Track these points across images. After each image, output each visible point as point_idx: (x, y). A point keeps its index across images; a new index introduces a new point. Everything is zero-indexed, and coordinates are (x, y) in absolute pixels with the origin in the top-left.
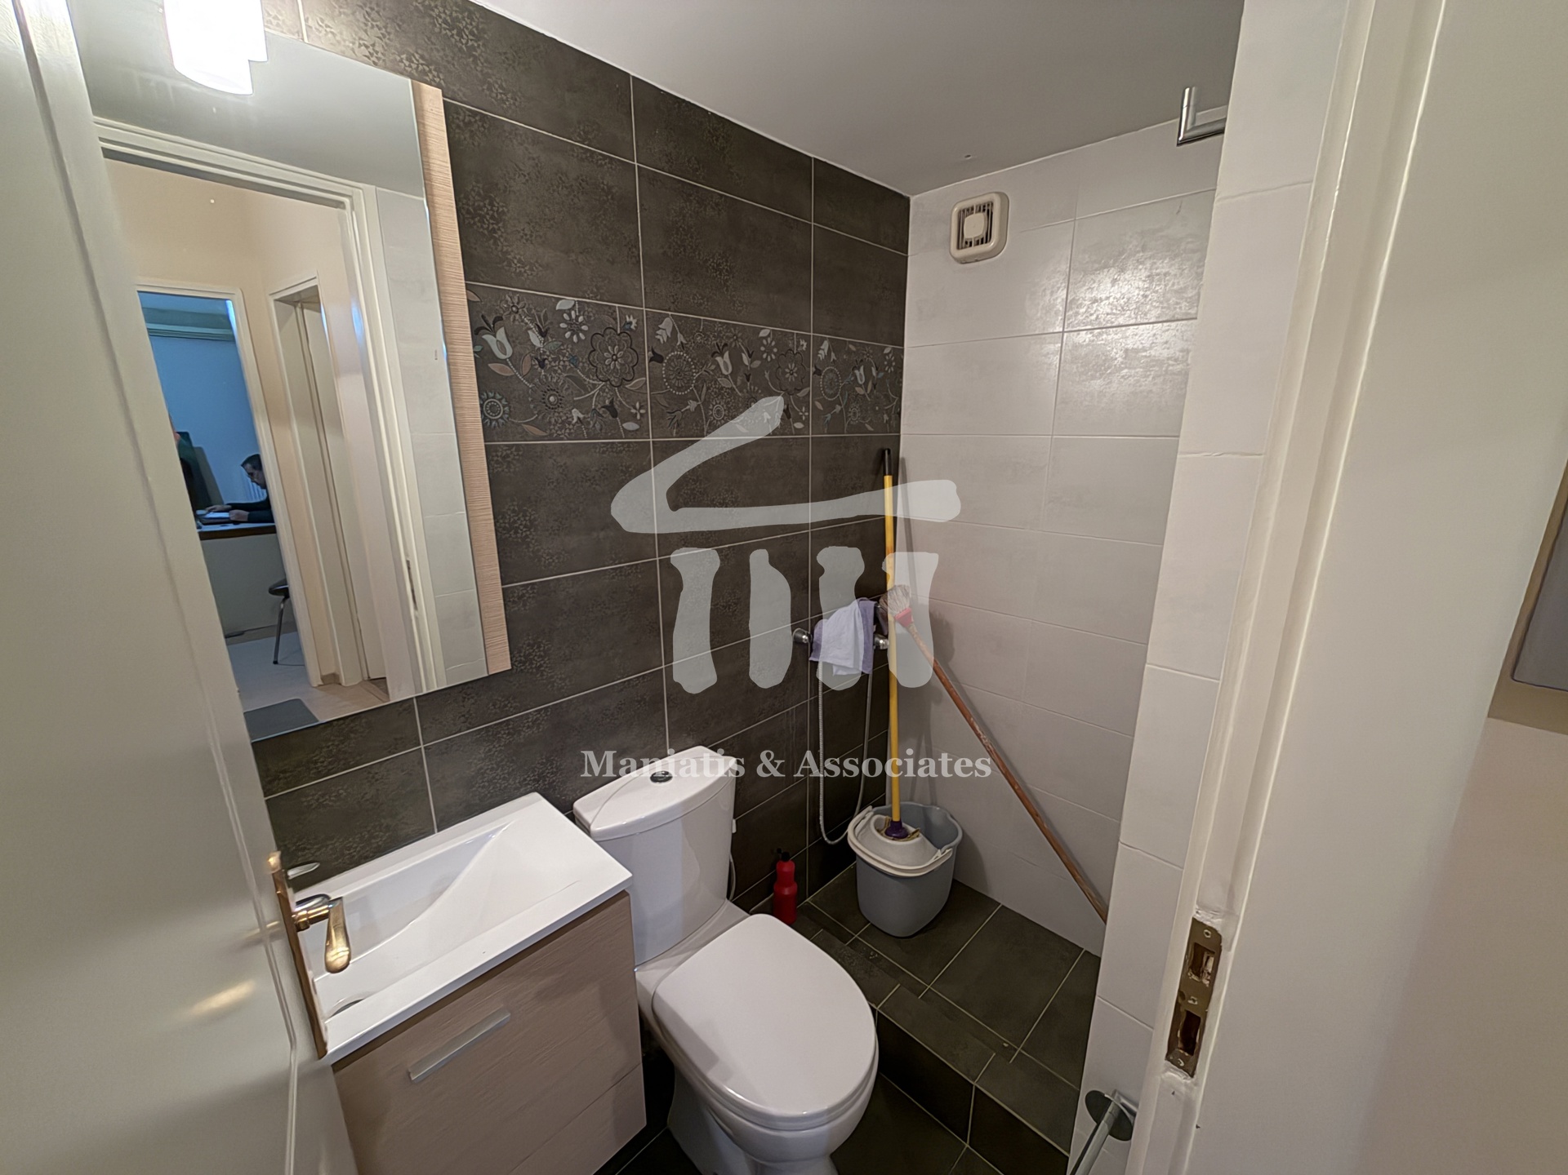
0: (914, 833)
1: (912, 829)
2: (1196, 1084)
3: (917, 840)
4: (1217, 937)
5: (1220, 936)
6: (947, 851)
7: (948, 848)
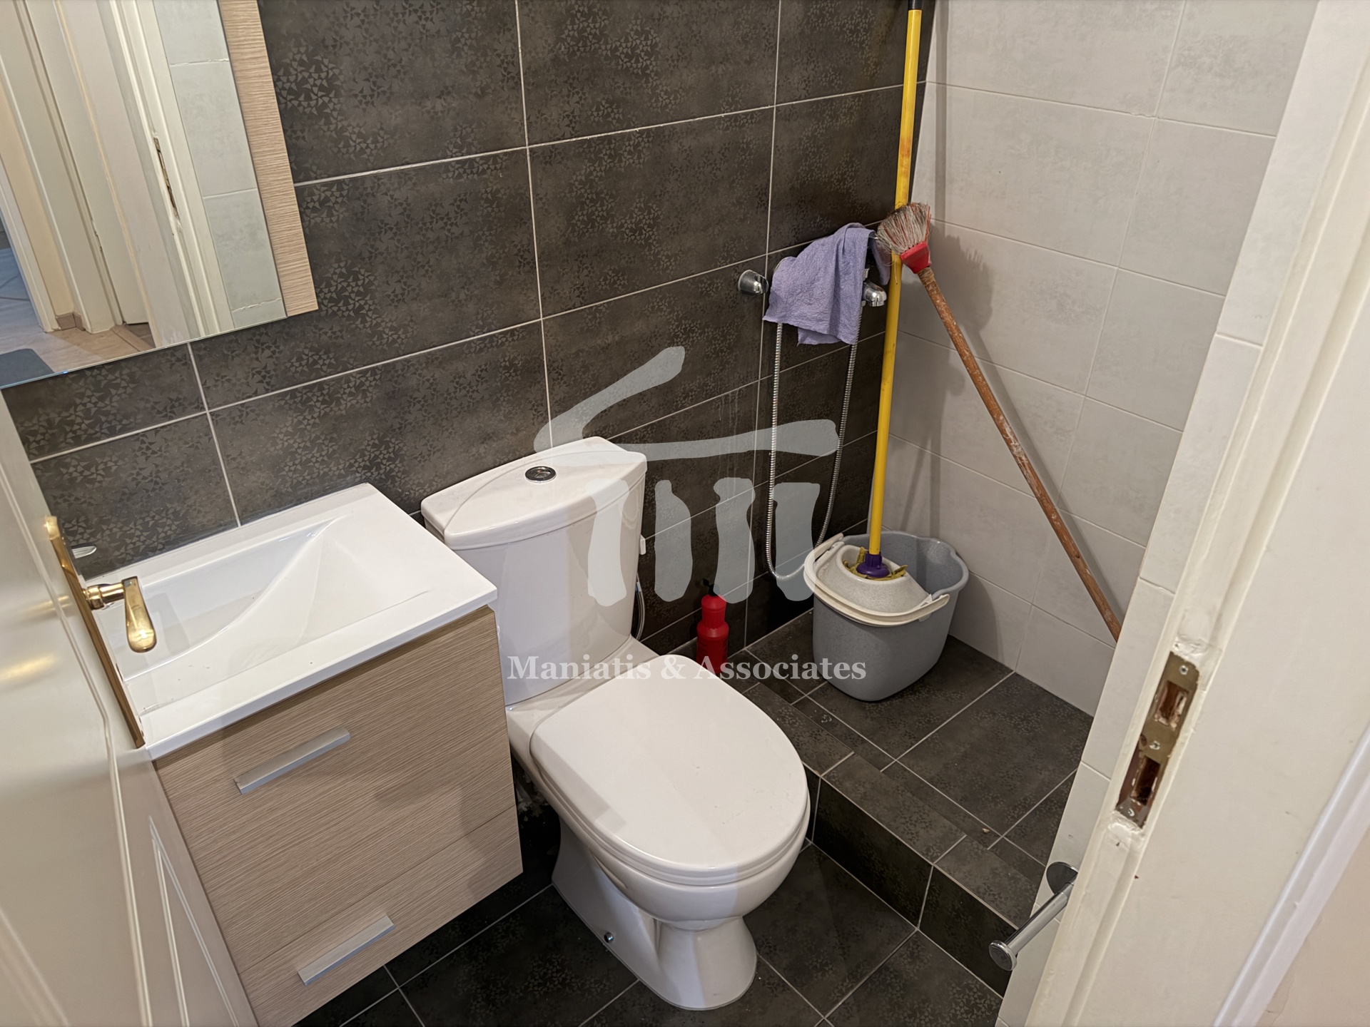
0: (897, 572)
1: (895, 567)
2: (1143, 835)
3: (899, 580)
4: (1194, 673)
5: (1197, 672)
6: (942, 597)
7: (943, 594)
